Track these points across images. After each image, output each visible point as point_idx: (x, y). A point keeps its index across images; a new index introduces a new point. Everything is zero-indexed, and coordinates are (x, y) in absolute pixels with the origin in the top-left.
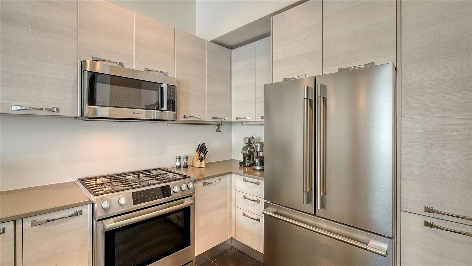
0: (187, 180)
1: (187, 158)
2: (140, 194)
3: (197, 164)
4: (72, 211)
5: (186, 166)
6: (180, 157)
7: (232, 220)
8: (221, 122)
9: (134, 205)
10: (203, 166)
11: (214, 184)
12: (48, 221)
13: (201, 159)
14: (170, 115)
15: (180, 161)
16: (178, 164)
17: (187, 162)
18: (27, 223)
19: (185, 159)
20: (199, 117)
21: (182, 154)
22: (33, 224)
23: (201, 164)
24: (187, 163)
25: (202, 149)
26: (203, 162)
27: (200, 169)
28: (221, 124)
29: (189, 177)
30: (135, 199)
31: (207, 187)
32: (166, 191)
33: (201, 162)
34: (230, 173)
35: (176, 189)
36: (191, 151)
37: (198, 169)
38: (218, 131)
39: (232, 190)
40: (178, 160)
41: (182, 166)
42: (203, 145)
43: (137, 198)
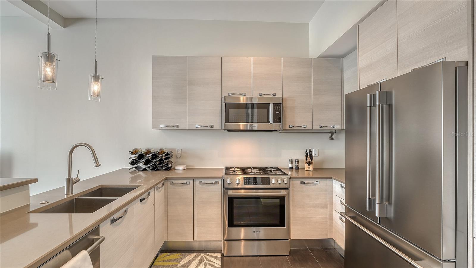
0: (283, 177)
1: (298, 161)
2: (249, 180)
3: (306, 166)
4: (214, 181)
5: (297, 168)
6: (292, 160)
7: (332, 222)
8: (335, 130)
9: (244, 185)
10: (311, 169)
11: (313, 184)
12: (206, 183)
13: (309, 164)
14: (277, 126)
15: (292, 163)
16: (290, 166)
17: (298, 164)
18: (197, 182)
19: (296, 162)
20: (305, 126)
21: (294, 158)
22: (201, 183)
23: (309, 168)
24: (298, 166)
25: (309, 154)
26: (311, 166)
27: (308, 171)
28: (335, 132)
29: (287, 175)
30: (246, 182)
31: (304, 186)
32: (266, 181)
33: (309, 166)
34: (331, 178)
35: (273, 181)
36: (301, 156)
37: (307, 171)
38: (331, 138)
39: (333, 194)
40: (290, 162)
41: (294, 168)
42: (310, 151)
43: (247, 181)
